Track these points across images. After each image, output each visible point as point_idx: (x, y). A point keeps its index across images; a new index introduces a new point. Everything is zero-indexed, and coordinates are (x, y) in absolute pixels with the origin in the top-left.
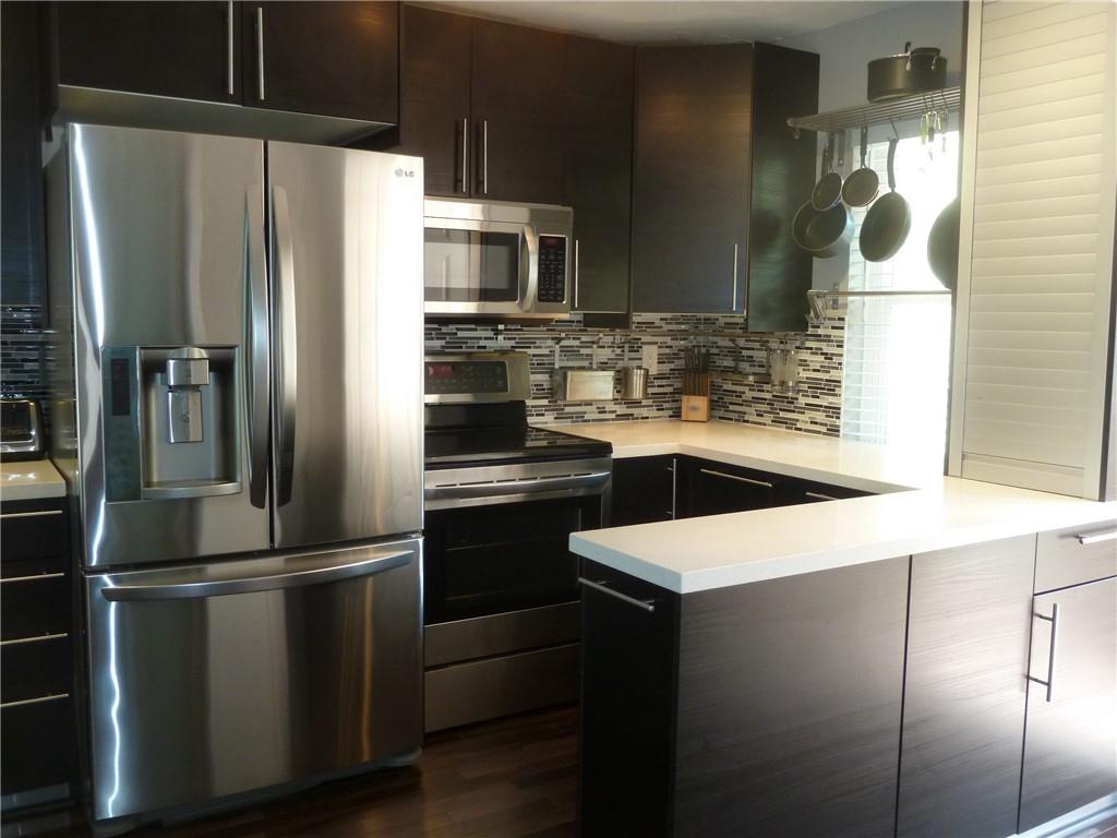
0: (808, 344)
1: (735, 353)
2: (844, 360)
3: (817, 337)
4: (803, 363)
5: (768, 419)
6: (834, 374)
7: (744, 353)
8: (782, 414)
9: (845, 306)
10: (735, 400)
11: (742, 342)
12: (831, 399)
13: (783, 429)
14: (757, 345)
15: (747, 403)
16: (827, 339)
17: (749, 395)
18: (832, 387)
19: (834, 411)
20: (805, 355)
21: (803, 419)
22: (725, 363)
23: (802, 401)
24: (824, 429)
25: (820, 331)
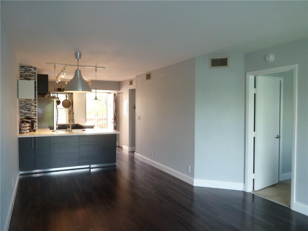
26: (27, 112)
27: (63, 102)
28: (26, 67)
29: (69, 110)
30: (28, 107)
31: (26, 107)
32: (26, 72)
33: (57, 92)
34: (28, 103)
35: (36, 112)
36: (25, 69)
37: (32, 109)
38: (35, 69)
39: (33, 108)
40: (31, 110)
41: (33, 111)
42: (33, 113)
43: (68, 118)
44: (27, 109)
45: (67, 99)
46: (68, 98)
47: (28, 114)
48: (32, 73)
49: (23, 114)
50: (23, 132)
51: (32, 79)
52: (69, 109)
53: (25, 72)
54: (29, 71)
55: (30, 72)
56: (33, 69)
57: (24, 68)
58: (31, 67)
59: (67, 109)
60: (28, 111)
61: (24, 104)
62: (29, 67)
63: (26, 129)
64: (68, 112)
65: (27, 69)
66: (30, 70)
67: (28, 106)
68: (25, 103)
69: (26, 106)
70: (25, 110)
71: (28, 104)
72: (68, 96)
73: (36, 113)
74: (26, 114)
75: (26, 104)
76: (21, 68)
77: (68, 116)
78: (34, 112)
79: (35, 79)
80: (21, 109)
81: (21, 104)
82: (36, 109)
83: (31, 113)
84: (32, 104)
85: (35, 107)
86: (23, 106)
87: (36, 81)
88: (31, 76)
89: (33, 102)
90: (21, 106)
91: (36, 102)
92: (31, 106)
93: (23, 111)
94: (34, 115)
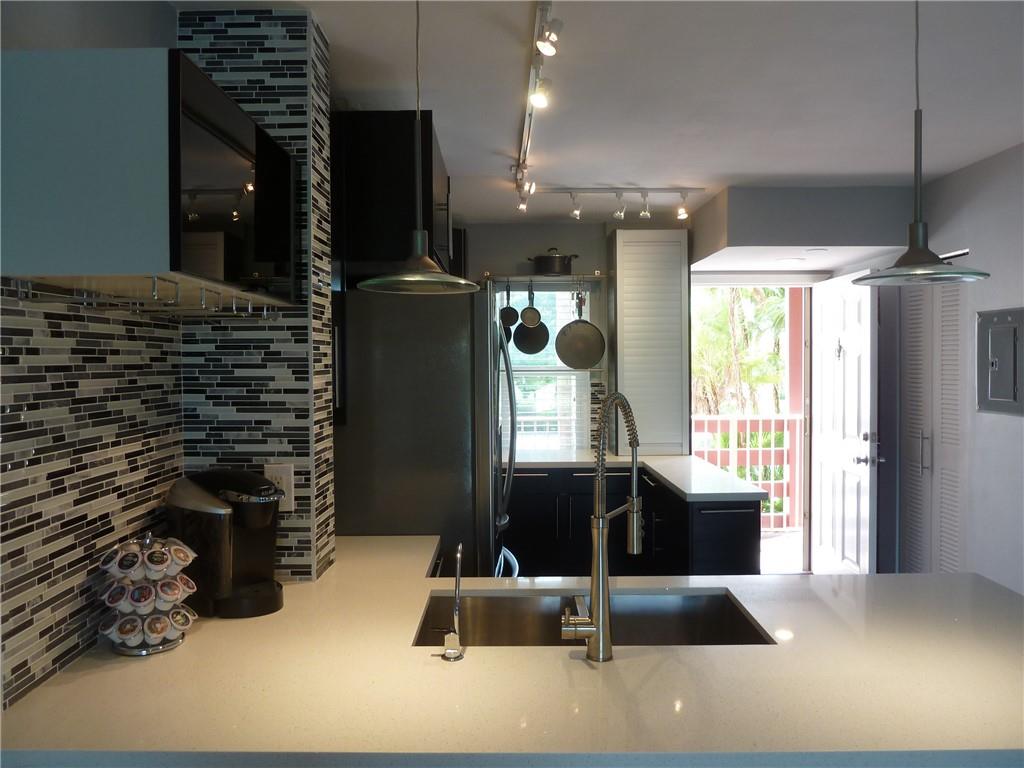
26: (229, 413)
27: (563, 332)
28: (221, 20)
29: (596, 381)
30: (238, 372)
33: (526, 279)
34: (237, 335)
35: (303, 414)
36: (220, 34)
37: (272, 385)
38: (296, 25)
39: (283, 376)
40: (264, 397)
41: (281, 408)
42: (280, 421)
43: (588, 426)
44: (233, 391)
45: (586, 317)
46: (586, 309)
47: (244, 435)
48: (268, 66)
49: (202, 435)
50: (113, 634)
51: (271, 120)
52: (592, 376)
54: (248, 54)
55: (259, 58)
56: (276, 34)
57: (208, 26)
58: (264, 15)
59: (586, 374)
60: (241, 404)
61: (211, 347)
62: (251, 19)
63: (145, 608)
64: (589, 390)
65: (231, 32)
66: (259, 44)
67: (244, 359)
68: (219, 336)
69: (228, 360)
70: (217, 400)
71: (244, 345)
72: (587, 302)
73: (301, 423)
74: (226, 435)
75: (227, 346)
76: (188, 31)
77: (588, 416)
78: (289, 420)
80: (186, 392)
81: (185, 342)
82: (305, 391)
83: (269, 422)
84: (273, 347)
85: (294, 373)
86: (201, 360)
87: (304, 138)
88: (270, 94)
89: (281, 328)
90: (186, 366)
91: (306, 328)
92: (265, 367)
93: (201, 404)
94: (290, 442)
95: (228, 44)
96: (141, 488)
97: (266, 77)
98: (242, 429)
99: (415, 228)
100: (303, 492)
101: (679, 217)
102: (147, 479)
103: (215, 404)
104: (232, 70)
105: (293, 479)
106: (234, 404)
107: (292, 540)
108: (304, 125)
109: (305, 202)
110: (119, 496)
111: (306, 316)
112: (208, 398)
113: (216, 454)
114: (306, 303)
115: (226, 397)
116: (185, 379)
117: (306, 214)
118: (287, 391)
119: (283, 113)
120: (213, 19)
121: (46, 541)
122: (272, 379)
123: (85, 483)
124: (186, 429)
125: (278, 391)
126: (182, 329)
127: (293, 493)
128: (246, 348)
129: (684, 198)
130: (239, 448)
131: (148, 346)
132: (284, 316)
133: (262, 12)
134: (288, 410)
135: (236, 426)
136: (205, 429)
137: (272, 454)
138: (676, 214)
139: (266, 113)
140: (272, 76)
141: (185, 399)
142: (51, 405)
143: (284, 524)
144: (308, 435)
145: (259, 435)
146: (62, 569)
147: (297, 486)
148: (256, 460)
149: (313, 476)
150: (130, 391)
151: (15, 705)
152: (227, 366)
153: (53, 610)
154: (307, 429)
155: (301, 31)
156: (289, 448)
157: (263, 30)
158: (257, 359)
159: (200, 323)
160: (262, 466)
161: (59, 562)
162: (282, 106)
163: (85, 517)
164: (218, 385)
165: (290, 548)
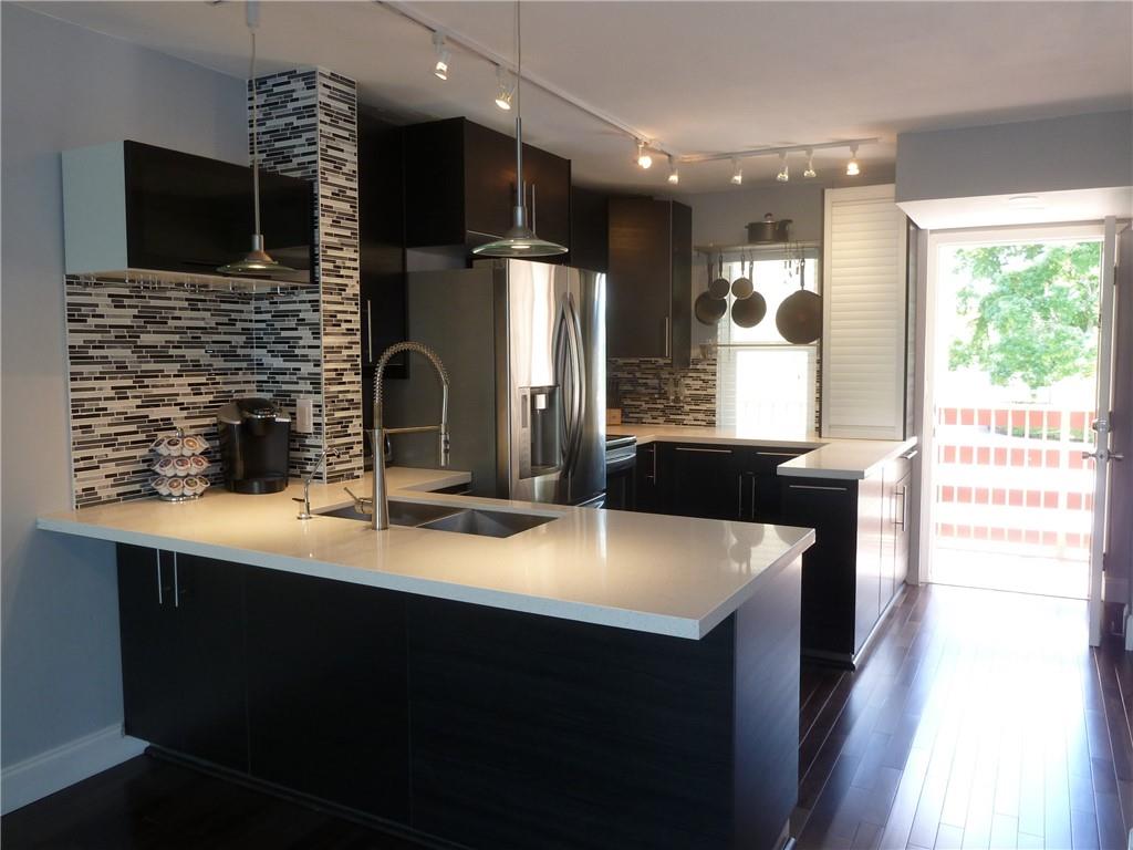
0: (690, 375)
1: (633, 382)
2: (717, 383)
3: (697, 370)
4: (688, 386)
5: (661, 420)
6: (710, 391)
7: (640, 381)
8: (672, 417)
9: (716, 352)
10: (634, 410)
11: (638, 375)
12: (708, 406)
13: (673, 425)
14: (650, 376)
15: (645, 412)
16: (705, 371)
17: (645, 406)
18: (710, 398)
19: (713, 413)
20: (689, 381)
21: (689, 419)
22: (625, 388)
23: (687, 408)
24: (704, 423)
25: (698, 367)
26: (278, 363)
27: (785, 304)
28: (271, 82)
30: (283, 334)
31: (275, 331)
32: (274, 113)
34: (282, 307)
36: (269, 93)
37: (301, 343)
38: (310, 78)
39: (305, 335)
40: (297, 351)
41: (305, 359)
42: (306, 368)
44: (281, 347)
45: (809, 287)
47: (287, 378)
48: (295, 112)
49: (265, 378)
51: (296, 151)
53: (268, 116)
54: (284, 104)
55: (291, 106)
56: (299, 88)
57: (262, 88)
58: (292, 74)
60: (285, 356)
61: (269, 316)
62: (285, 79)
65: (276, 90)
66: (289, 96)
67: (286, 324)
68: (273, 308)
69: (278, 325)
70: (273, 353)
71: (286, 314)
73: (317, 370)
74: (278, 378)
75: (277, 315)
76: (253, 94)
78: (310, 367)
79: (312, 149)
80: (257, 347)
81: (256, 313)
82: (318, 347)
83: (299, 369)
84: (302, 316)
85: (313, 333)
86: (263, 325)
87: (315, 162)
88: (296, 132)
89: (304, 302)
90: (257, 329)
91: (317, 301)
92: (296, 329)
93: (264, 356)
94: (311, 383)
95: (273, 99)
96: (205, 407)
97: (293, 119)
98: (285, 374)
99: (254, 233)
100: (318, 420)
101: (849, 173)
102: (210, 402)
103: (272, 356)
104: (277, 117)
105: (312, 410)
106: (282, 356)
107: (311, 454)
108: (315, 153)
109: (317, 209)
110: (181, 409)
111: (318, 292)
112: (269, 351)
113: (272, 391)
114: (317, 283)
115: (278, 351)
116: (257, 338)
117: (317, 218)
118: (310, 347)
119: (304, 145)
120: (265, 83)
121: (110, 425)
122: (300, 338)
123: (146, 396)
124: (258, 373)
125: (304, 347)
126: (254, 304)
127: (312, 420)
128: (287, 316)
129: (854, 152)
130: (285, 387)
131: (212, 315)
132: (307, 293)
133: (291, 73)
134: (309, 361)
135: (283, 372)
136: (266, 374)
137: (301, 392)
138: (846, 170)
139: (294, 146)
140: (298, 118)
141: (256, 353)
142: (115, 347)
143: (308, 442)
144: (319, 379)
145: (294, 378)
146: (127, 443)
147: (314, 415)
148: (293, 396)
149: (324, 408)
150: (196, 343)
151: (85, 509)
152: (276, 329)
153: (117, 465)
154: (319, 374)
155: (312, 83)
156: (310, 388)
157: (292, 86)
158: (293, 324)
159: (262, 299)
160: (295, 400)
161: (121, 439)
162: (302, 141)
163: (147, 416)
164: (274, 343)
165: (311, 460)
